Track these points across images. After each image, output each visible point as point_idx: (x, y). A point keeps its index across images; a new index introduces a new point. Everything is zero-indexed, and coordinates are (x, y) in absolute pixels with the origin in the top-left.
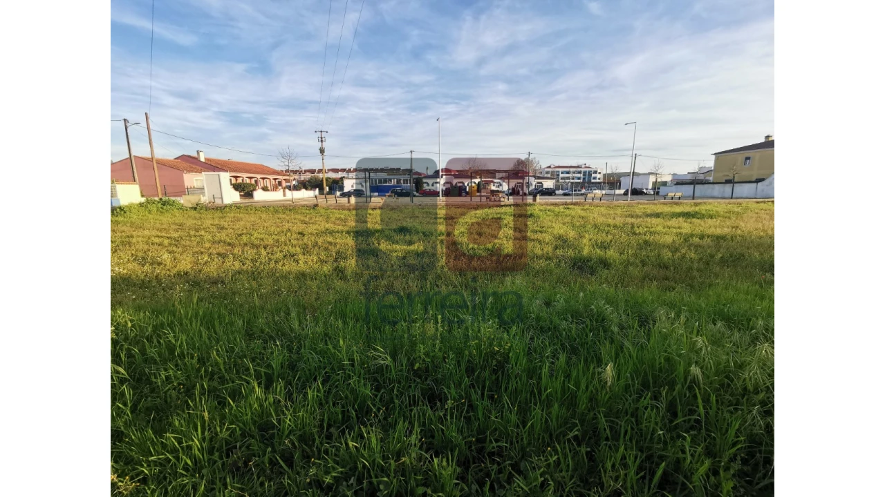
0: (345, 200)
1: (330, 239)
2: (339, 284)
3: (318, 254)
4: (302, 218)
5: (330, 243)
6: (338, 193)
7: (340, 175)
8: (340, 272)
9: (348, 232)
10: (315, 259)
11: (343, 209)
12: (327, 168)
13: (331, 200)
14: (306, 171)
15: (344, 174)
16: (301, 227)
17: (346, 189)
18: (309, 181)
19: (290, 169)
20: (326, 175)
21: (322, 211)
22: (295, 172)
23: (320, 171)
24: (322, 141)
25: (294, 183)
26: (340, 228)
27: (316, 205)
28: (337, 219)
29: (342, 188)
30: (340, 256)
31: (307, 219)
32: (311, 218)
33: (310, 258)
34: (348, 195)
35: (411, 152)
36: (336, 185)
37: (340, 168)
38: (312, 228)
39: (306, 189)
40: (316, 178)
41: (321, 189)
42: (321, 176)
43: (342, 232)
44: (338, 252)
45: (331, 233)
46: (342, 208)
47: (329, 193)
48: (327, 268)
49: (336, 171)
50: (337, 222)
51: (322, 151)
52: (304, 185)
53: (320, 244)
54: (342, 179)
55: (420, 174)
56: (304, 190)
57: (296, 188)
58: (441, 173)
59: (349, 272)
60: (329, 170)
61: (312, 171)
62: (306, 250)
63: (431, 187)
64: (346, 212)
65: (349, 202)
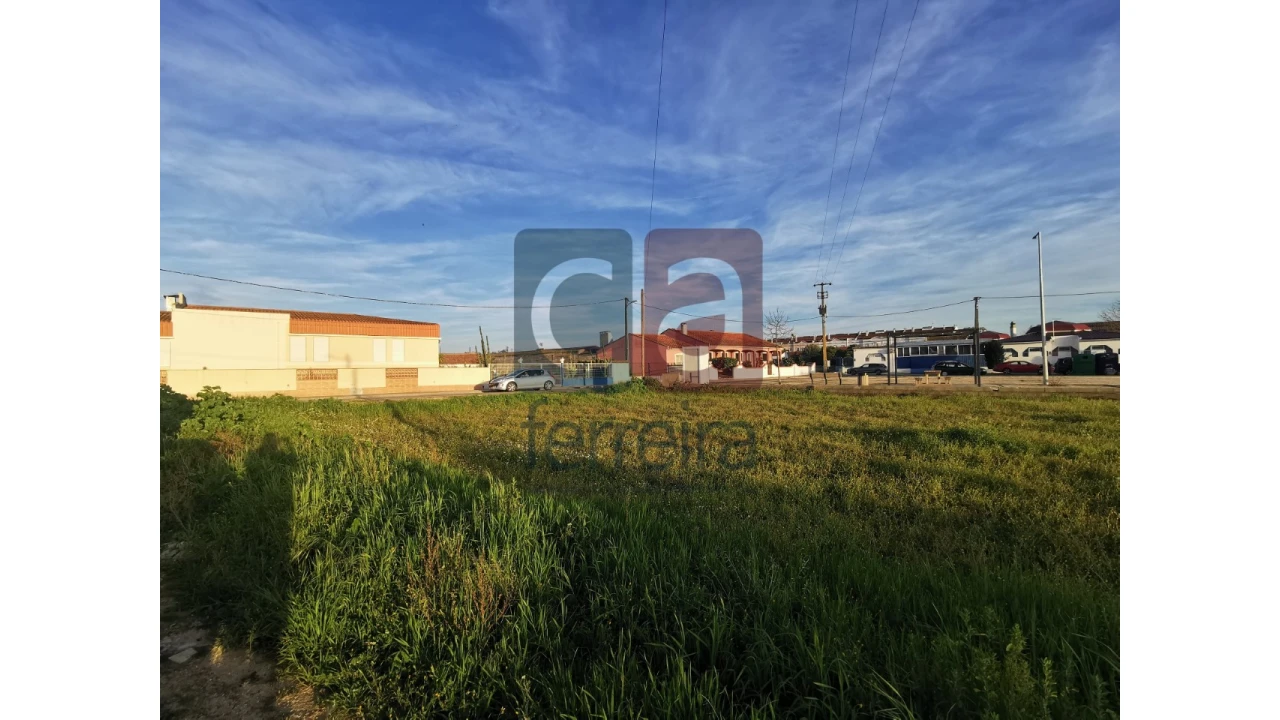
0: (854, 380)
1: (826, 440)
2: (831, 516)
3: (805, 462)
4: (790, 406)
5: (825, 447)
6: (845, 370)
7: (848, 343)
8: (835, 495)
9: (855, 432)
10: (800, 468)
11: (850, 395)
12: (829, 333)
13: (833, 379)
14: (800, 339)
15: (855, 341)
16: (784, 418)
17: (857, 364)
18: (804, 352)
19: (779, 337)
20: (827, 344)
21: (819, 396)
22: (785, 341)
23: (819, 338)
24: (823, 297)
25: (783, 355)
26: (843, 423)
27: (810, 388)
28: (840, 409)
29: (850, 362)
30: (840, 469)
31: (795, 408)
32: (801, 406)
33: (792, 468)
34: (859, 373)
35: (976, 299)
36: (842, 357)
37: (849, 332)
38: (802, 422)
39: (799, 364)
40: (813, 349)
41: (820, 364)
42: (820, 345)
43: (845, 430)
44: (837, 462)
45: (828, 430)
46: (848, 391)
47: (831, 370)
48: (815, 487)
49: (842, 337)
50: (840, 414)
51: (823, 310)
52: (796, 359)
53: (810, 446)
54: (851, 348)
55: (997, 335)
56: (795, 366)
57: (785, 363)
58: (1045, 332)
59: (850, 501)
60: (832, 336)
61: (808, 339)
62: (789, 454)
63: (1020, 358)
64: (855, 399)
65: (860, 383)
